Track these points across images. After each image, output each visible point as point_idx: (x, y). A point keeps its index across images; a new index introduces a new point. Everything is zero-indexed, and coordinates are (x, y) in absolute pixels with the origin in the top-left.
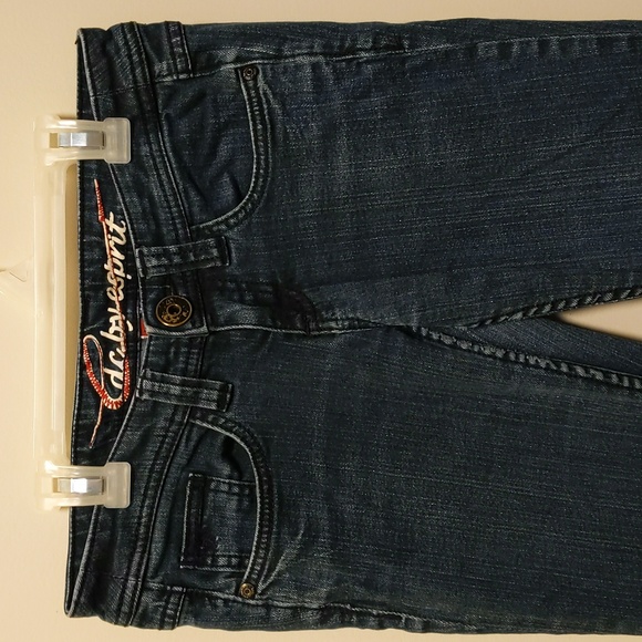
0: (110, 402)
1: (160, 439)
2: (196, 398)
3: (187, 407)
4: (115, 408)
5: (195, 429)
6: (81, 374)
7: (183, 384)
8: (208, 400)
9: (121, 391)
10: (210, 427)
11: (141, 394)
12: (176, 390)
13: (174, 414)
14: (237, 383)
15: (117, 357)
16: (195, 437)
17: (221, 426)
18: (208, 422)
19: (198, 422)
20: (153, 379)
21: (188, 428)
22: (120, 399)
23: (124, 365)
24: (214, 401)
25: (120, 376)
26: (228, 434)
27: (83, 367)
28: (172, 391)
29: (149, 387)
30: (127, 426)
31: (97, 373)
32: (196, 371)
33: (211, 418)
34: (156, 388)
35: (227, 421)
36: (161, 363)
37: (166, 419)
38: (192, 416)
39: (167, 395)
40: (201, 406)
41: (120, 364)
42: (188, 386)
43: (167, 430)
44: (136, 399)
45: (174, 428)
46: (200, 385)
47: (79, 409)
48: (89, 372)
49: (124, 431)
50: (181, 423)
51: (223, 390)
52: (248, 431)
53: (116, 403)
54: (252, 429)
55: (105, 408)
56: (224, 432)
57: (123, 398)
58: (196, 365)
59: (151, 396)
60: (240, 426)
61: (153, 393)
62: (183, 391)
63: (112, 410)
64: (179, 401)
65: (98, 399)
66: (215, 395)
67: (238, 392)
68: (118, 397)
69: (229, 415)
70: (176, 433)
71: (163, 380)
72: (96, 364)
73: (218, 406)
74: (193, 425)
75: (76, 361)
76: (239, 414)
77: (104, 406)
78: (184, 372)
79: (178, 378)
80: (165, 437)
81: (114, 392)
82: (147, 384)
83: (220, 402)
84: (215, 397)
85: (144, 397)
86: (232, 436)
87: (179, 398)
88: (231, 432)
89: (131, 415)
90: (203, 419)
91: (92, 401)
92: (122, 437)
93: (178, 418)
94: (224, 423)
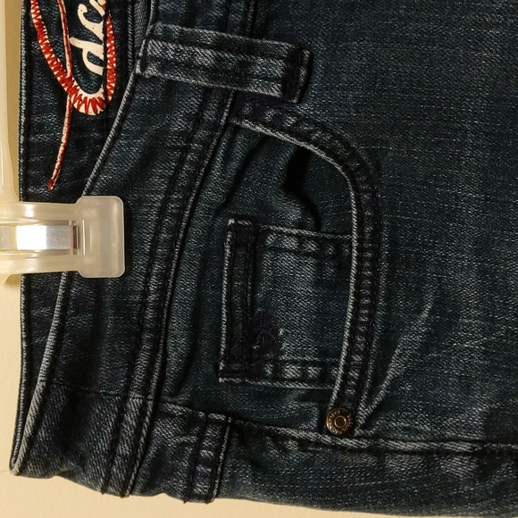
0: (86, 101)
1: (177, 154)
2: (242, 74)
3: (226, 93)
4: (91, 112)
5: (240, 138)
6: (28, 47)
7: (219, 45)
8: (266, 78)
9: (101, 80)
10: (269, 132)
11: (143, 68)
12: (205, 57)
13: (202, 107)
14: (320, 46)
15: (92, 15)
16: (239, 151)
17: (289, 131)
18: (265, 124)
19: (247, 124)
20: (167, 37)
21: (228, 135)
22: (99, 94)
23: (105, 31)
24: (276, 79)
26: (303, 144)
27: (30, 35)
28: (199, 60)
29: (157, 52)
30: (119, 129)
31: (57, 46)
32: (243, 25)
33: (269, 115)
34: (170, 54)
35: (301, 119)
36: (182, 10)
37: (187, 117)
38: (235, 112)
39: (189, 67)
40: (252, 90)
41: (96, 29)
42: (230, 51)
43: (188, 136)
44: (137, 77)
45: (202, 134)
46: (251, 50)
48: (43, 42)
49: (114, 139)
50: (214, 126)
51: (294, 59)
52: (340, 138)
54: (347, 136)
55: (74, 112)
56: (295, 141)
57: (106, 93)
58: (245, 14)
59: (162, 69)
60: (323, 127)
61: (165, 65)
62: (218, 59)
64: (212, 79)
65: (61, 96)
66: (278, 67)
67: (320, 64)
69: (303, 109)
70: (206, 144)
71: (184, 40)
72: (53, 25)
73: (283, 90)
74: (238, 129)
75: (20, 22)
76: (323, 107)
77: (72, 108)
78: (222, 25)
79: (210, 34)
80: (186, 150)
81: (91, 82)
82: (155, 48)
83: (288, 83)
84: (279, 73)
85: (152, 71)
86: (311, 147)
87: (212, 72)
88: (309, 141)
89: (126, 109)
90: (256, 118)
91: (49, 98)
92: (109, 150)
93: (209, 115)
94: (295, 124)
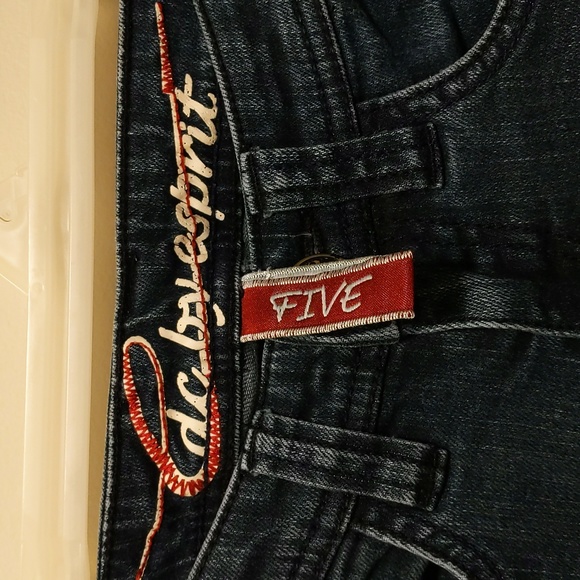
0: (179, 481)
1: (288, 566)
2: (368, 477)
3: (347, 497)
4: (188, 493)
5: (364, 547)
6: (117, 421)
7: (341, 444)
8: (395, 483)
9: (201, 461)
10: (398, 544)
11: (252, 463)
12: (326, 457)
13: (319, 512)
14: (459, 446)
15: (194, 386)
16: (362, 562)
17: (423, 544)
18: (394, 534)
19: (371, 533)
20: (278, 431)
21: (348, 543)
22: (199, 476)
23: (208, 406)
24: (409, 486)
25: (200, 428)
26: (438, 562)
27: (121, 406)
28: (318, 460)
29: (268, 449)
30: (218, 532)
31: (151, 420)
32: (367, 418)
33: (399, 523)
34: (284, 452)
35: (438, 531)
36: (295, 397)
37: (302, 524)
38: (358, 518)
39: (306, 467)
40: (380, 496)
41: (199, 402)
42: (354, 450)
43: (303, 546)
44: (242, 474)
45: (318, 542)
46: (378, 449)
47: (114, 498)
48: (136, 417)
49: (212, 544)
50: (333, 534)
51: (428, 462)
52: (484, 557)
53: (192, 485)
54: (492, 553)
55: (167, 493)
56: (429, 557)
57: (206, 474)
58: (370, 405)
59: (274, 468)
60: (464, 542)
61: (277, 463)
62: (341, 460)
63: (182, 496)
64: (334, 481)
65: (154, 474)
66: (411, 473)
67: (458, 466)
68: (195, 472)
69: (441, 519)
70: (322, 554)
71: (298, 435)
72: (148, 397)
73: (417, 498)
74: (360, 538)
75: (106, 392)
76: (464, 518)
77: (165, 487)
78: (342, 420)
79: (331, 431)
80: (298, 561)
81: (188, 463)
82: (265, 443)
83: (423, 489)
84: (412, 479)
85: (261, 469)
86: (448, 566)
87: (332, 474)
88: (446, 558)
89: (228, 509)
90: (383, 526)
91: (139, 478)
92: (206, 558)
93: (327, 522)
94: (430, 536)
